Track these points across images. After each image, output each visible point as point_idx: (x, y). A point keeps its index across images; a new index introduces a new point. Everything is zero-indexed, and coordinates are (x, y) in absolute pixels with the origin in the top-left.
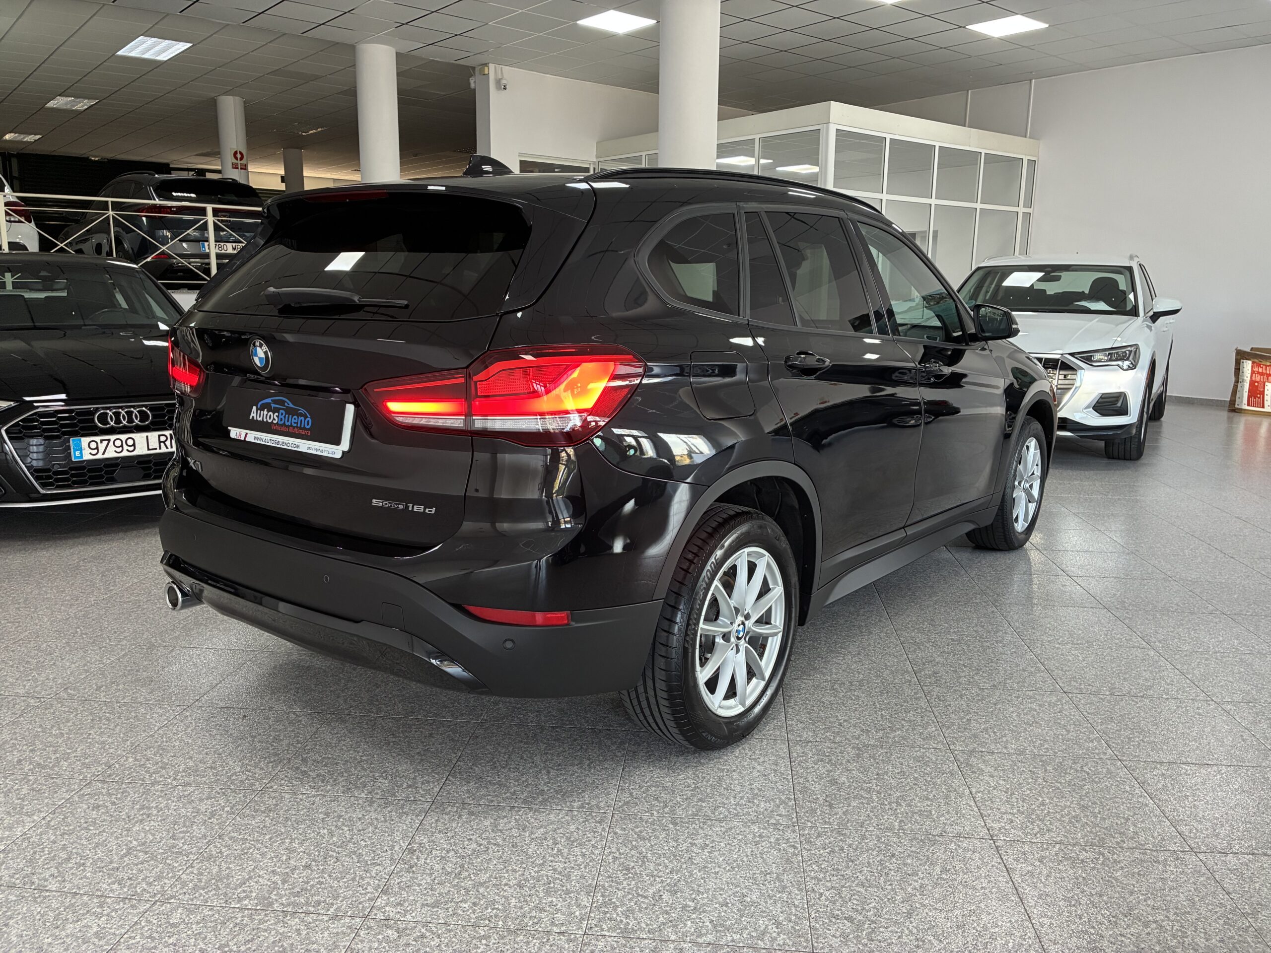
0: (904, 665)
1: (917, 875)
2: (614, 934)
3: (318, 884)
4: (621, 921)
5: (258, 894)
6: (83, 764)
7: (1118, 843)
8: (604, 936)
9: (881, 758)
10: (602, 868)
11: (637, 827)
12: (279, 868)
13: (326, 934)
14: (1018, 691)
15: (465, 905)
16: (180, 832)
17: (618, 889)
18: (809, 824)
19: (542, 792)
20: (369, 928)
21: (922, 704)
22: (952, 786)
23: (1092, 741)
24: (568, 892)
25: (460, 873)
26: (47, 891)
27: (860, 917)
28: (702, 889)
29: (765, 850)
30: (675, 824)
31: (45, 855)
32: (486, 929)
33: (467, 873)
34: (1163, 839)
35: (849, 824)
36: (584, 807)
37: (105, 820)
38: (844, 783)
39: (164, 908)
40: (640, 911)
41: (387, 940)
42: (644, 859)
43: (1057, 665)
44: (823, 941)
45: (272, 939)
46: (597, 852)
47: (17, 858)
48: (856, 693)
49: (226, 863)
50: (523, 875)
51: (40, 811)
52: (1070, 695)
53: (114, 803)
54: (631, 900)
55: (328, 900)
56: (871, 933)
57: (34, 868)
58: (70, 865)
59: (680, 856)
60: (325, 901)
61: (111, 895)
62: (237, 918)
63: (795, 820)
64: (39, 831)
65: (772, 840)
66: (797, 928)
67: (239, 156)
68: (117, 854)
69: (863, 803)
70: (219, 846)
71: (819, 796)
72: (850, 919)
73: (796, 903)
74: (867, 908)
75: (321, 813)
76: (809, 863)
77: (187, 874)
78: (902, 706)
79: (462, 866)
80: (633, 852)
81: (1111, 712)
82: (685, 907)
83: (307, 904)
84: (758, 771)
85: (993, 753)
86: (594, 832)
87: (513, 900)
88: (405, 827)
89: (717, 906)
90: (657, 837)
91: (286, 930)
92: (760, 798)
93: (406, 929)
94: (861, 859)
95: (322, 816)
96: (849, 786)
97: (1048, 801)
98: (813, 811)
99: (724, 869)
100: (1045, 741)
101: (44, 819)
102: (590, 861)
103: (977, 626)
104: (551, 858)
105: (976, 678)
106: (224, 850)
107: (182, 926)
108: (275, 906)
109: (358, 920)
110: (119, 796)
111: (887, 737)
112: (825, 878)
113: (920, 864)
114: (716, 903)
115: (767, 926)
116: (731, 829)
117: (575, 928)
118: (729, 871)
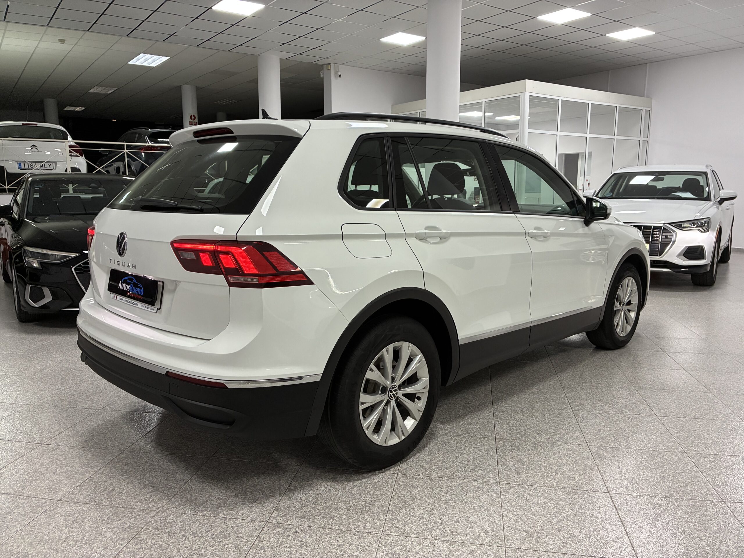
0: (564, 399)
1: (565, 510)
2: (398, 535)
3: (241, 505)
4: (401, 528)
5: (211, 509)
6: (119, 443)
7: (680, 496)
8: (392, 535)
9: (548, 449)
10: (391, 502)
11: (411, 481)
12: (222, 496)
13: (247, 529)
14: (630, 414)
15: (318, 518)
16: (170, 477)
17: (400, 512)
18: (506, 482)
20: (269, 527)
21: (573, 421)
22: (587, 465)
23: (671, 442)
24: (373, 513)
25: (316, 502)
26: (103, 505)
27: (532, 530)
28: (445, 514)
29: (481, 495)
30: (432, 480)
31: (101, 488)
32: (329, 529)
33: (320, 502)
34: (707, 494)
35: (528, 483)
37: (131, 471)
38: (526, 461)
39: (163, 514)
40: (412, 523)
41: (278, 533)
42: (414, 498)
43: (653, 401)
44: (511, 542)
45: (219, 531)
46: (389, 493)
47: (87, 489)
48: (535, 414)
49: (194, 493)
50: (349, 503)
51: (97, 466)
52: (660, 417)
53: (136, 462)
54: (407, 518)
56: (537, 539)
57: (95, 494)
58: (114, 493)
59: (434, 496)
60: (246, 513)
61: (136, 508)
62: (201, 520)
63: (498, 480)
64: (98, 476)
65: (485, 490)
66: (497, 535)
67: (193, 117)
68: (139, 488)
69: (536, 472)
70: (190, 485)
71: (512, 468)
72: (526, 531)
73: (497, 522)
74: (536, 526)
75: (242, 470)
76: (505, 502)
77: (175, 498)
78: (561, 421)
79: (317, 498)
80: (408, 494)
81: (683, 427)
82: (436, 522)
83: (237, 514)
84: (478, 454)
85: (612, 448)
86: (388, 483)
87: (344, 516)
88: (286, 478)
89: (453, 522)
90: (421, 487)
91: (226, 527)
92: (479, 468)
93: (288, 528)
94: (533, 501)
95: (243, 471)
96: (529, 463)
97: (642, 474)
98: (508, 476)
99: (458, 504)
100: (643, 442)
101: (100, 470)
102: (385, 498)
103: (607, 378)
104: (364, 496)
105: (605, 407)
106: (193, 487)
107: (173, 523)
108: (220, 515)
109: (263, 523)
110: (138, 459)
111: (552, 438)
112: (513, 510)
113: (567, 505)
114: (453, 521)
115: (480, 533)
116: (462, 483)
117: (377, 531)
118: (460, 505)
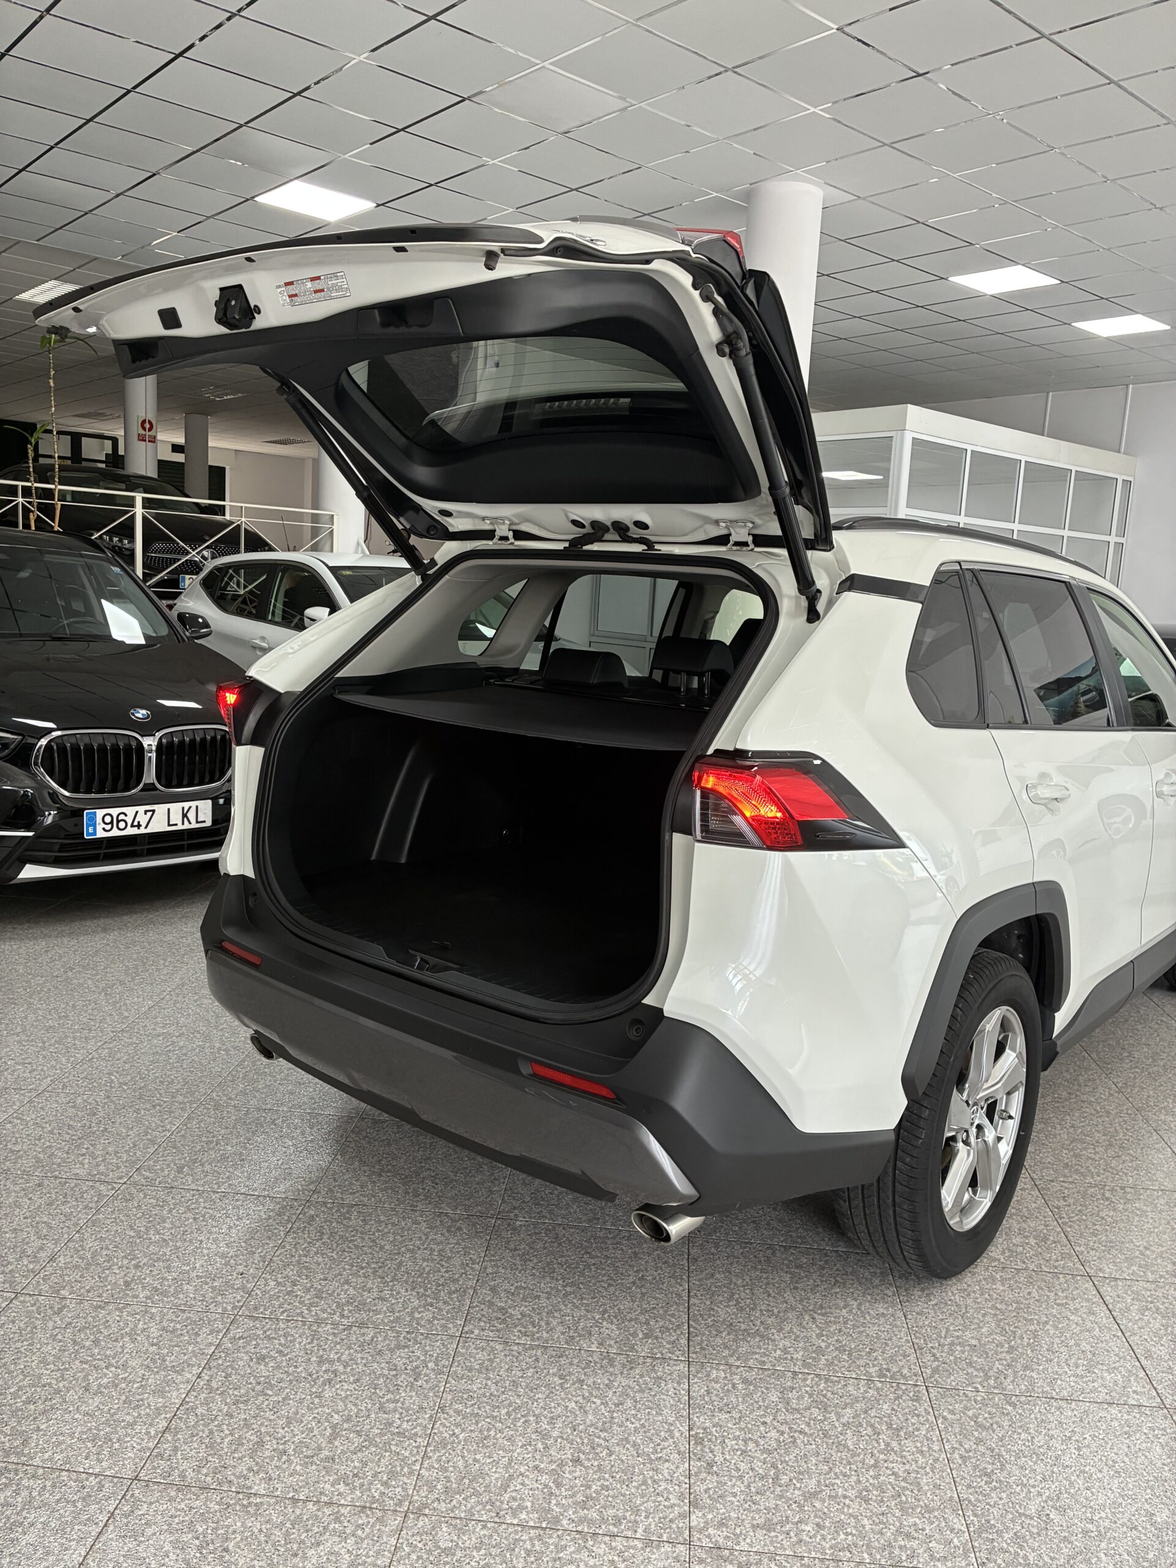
3: (603, 1489)
5: (533, 1503)
10: (954, 1473)
11: (967, 1408)
12: (541, 1461)
15: (807, 1528)
16: (388, 1401)
17: (990, 1505)
19: (820, 1351)
24: (929, 1510)
25: (777, 1477)
26: (255, 1495)
28: (1094, 1505)
29: (1144, 1445)
30: (1014, 1406)
33: (786, 1478)
36: (885, 1376)
37: (281, 1381)
39: (421, 1523)
40: (1033, 1538)
42: (1000, 1459)
48: (1137, 1206)
49: (469, 1452)
50: (859, 1481)
51: (190, 1365)
53: (281, 1353)
55: (628, 1514)
58: (267, 1453)
60: (625, 1518)
67: (147, 426)
70: (448, 1425)
75: (554, 1374)
79: (774, 1466)
80: (981, 1449)
83: (604, 1521)
84: (1076, 1324)
87: (865, 1522)
88: (672, 1401)
90: (1000, 1425)
92: (1101, 1367)
95: (557, 1380)
101: (199, 1377)
102: (934, 1462)
104: (882, 1456)
106: (457, 1431)
107: (459, 1554)
108: (565, 1522)
109: (682, 1548)
110: (283, 1341)
116: (1086, 1414)
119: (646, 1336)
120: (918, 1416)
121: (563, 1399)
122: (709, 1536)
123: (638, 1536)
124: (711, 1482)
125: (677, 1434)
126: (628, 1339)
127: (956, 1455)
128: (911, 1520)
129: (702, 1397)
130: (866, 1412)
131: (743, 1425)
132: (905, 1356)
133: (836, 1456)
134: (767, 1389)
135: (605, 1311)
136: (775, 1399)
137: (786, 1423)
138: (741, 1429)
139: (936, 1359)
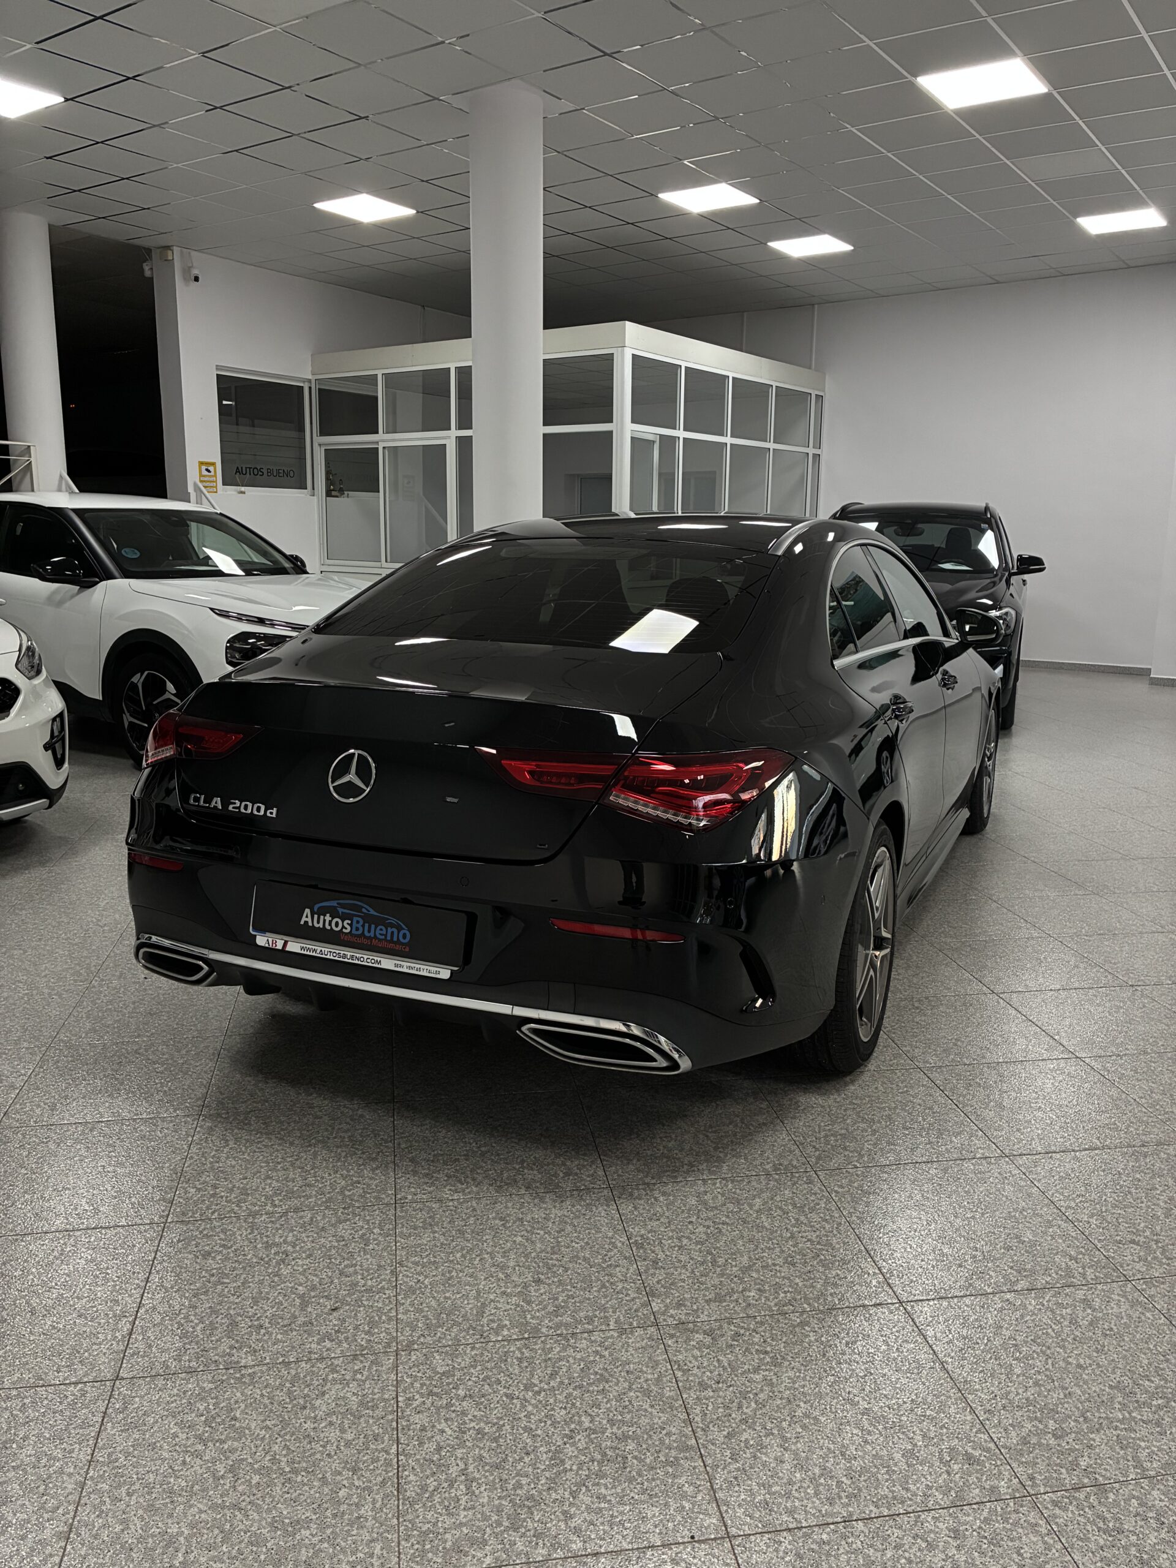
0: (962, 974)
5: (511, 1321)
11: (852, 1182)
12: (506, 1288)
13: (631, 1351)
15: (751, 1294)
16: (346, 1267)
20: (672, 1335)
25: (714, 1260)
26: (245, 1367)
27: (1142, 1239)
32: (796, 1315)
33: (722, 1260)
36: (779, 1169)
37: (234, 1269)
39: (414, 1357)
41: (703, 1345)
45: (577, 1367)
48: (941, 1009)
50: (783, 1251)
53: (225, 1246)
55: (597, 1313)
58: (243, 1331)
60: (595, 1316)
61: (333, 1355)
62: (513, 1352)
66: (1095, 1260)
68: (291, 1306)
70: (410, 1275)
72: (1134, 1242)
74: (1140, 1228)
77: (404, 1314)
79: (710, 1253)
83: (578, 1322)
88: (606, 1220)
91: (583, 1355)
93: (713, 1330)
95: (499, 1222)
106: (420, 1279)
109: (651, 1329)
115: (1066, 1263)
119: (567, 1174)
120: (815, 1194)
121: (509, 1236)
122: (672, 1316)
123: (612, 1327)
124: (660, 1275)
125: (619, 1245)
126: (551, 1180)
127: (854, 1218)
128: (834, 1273)
129: (632, 1212)
130: (772, 1199)
131: (673, 1227)
132: (791, 1151)
133: (758, 1236)
134: (685, 1196)
135: (523, 1161)
136: (694, 1202)
137: (710, 1219)
138: (672, 1231)
139: (817, 1150)
